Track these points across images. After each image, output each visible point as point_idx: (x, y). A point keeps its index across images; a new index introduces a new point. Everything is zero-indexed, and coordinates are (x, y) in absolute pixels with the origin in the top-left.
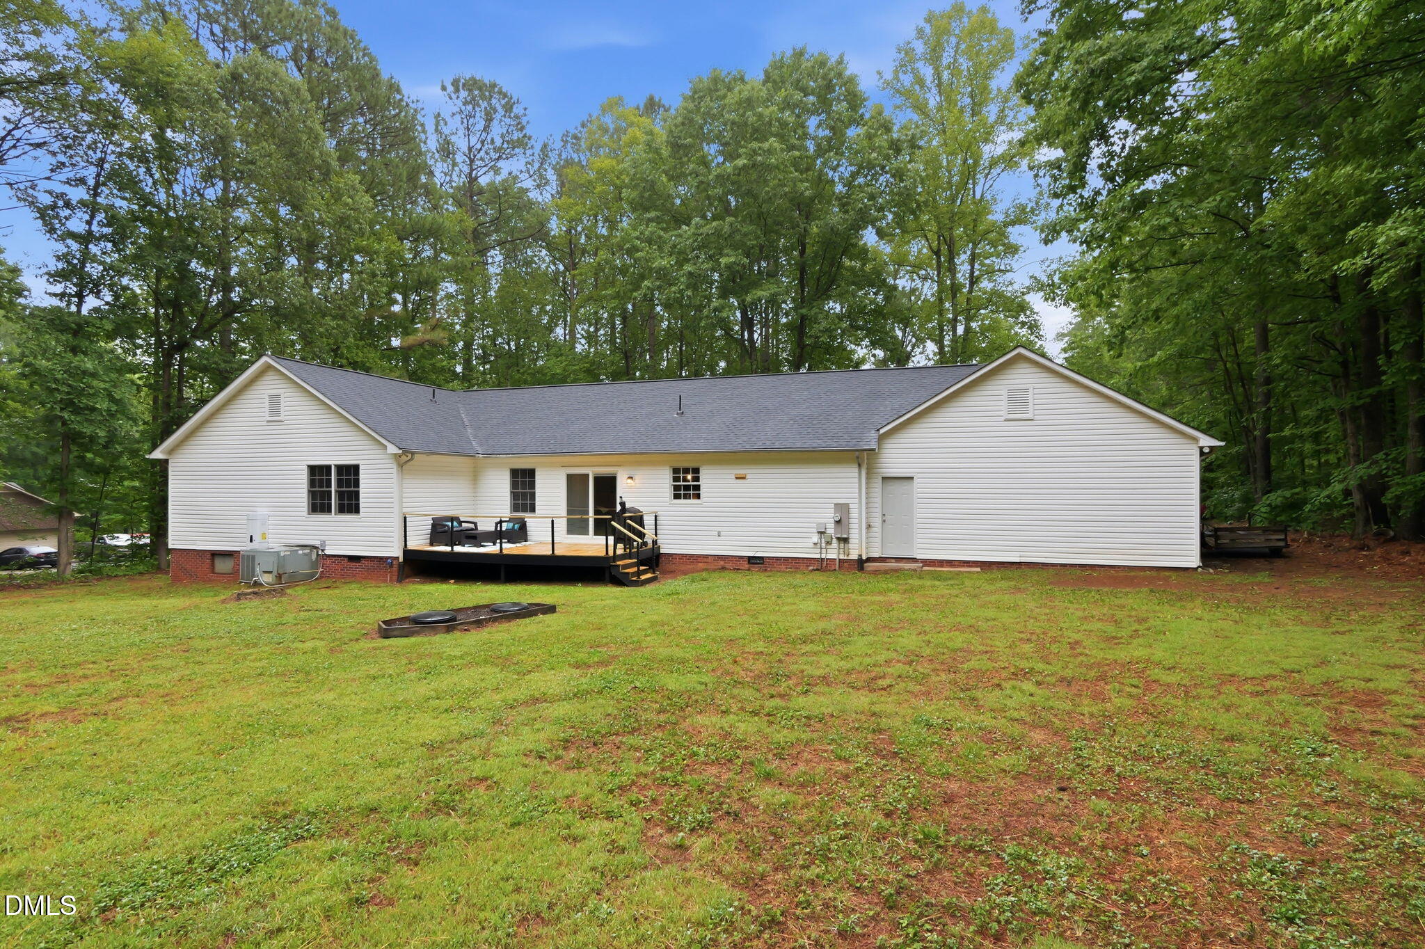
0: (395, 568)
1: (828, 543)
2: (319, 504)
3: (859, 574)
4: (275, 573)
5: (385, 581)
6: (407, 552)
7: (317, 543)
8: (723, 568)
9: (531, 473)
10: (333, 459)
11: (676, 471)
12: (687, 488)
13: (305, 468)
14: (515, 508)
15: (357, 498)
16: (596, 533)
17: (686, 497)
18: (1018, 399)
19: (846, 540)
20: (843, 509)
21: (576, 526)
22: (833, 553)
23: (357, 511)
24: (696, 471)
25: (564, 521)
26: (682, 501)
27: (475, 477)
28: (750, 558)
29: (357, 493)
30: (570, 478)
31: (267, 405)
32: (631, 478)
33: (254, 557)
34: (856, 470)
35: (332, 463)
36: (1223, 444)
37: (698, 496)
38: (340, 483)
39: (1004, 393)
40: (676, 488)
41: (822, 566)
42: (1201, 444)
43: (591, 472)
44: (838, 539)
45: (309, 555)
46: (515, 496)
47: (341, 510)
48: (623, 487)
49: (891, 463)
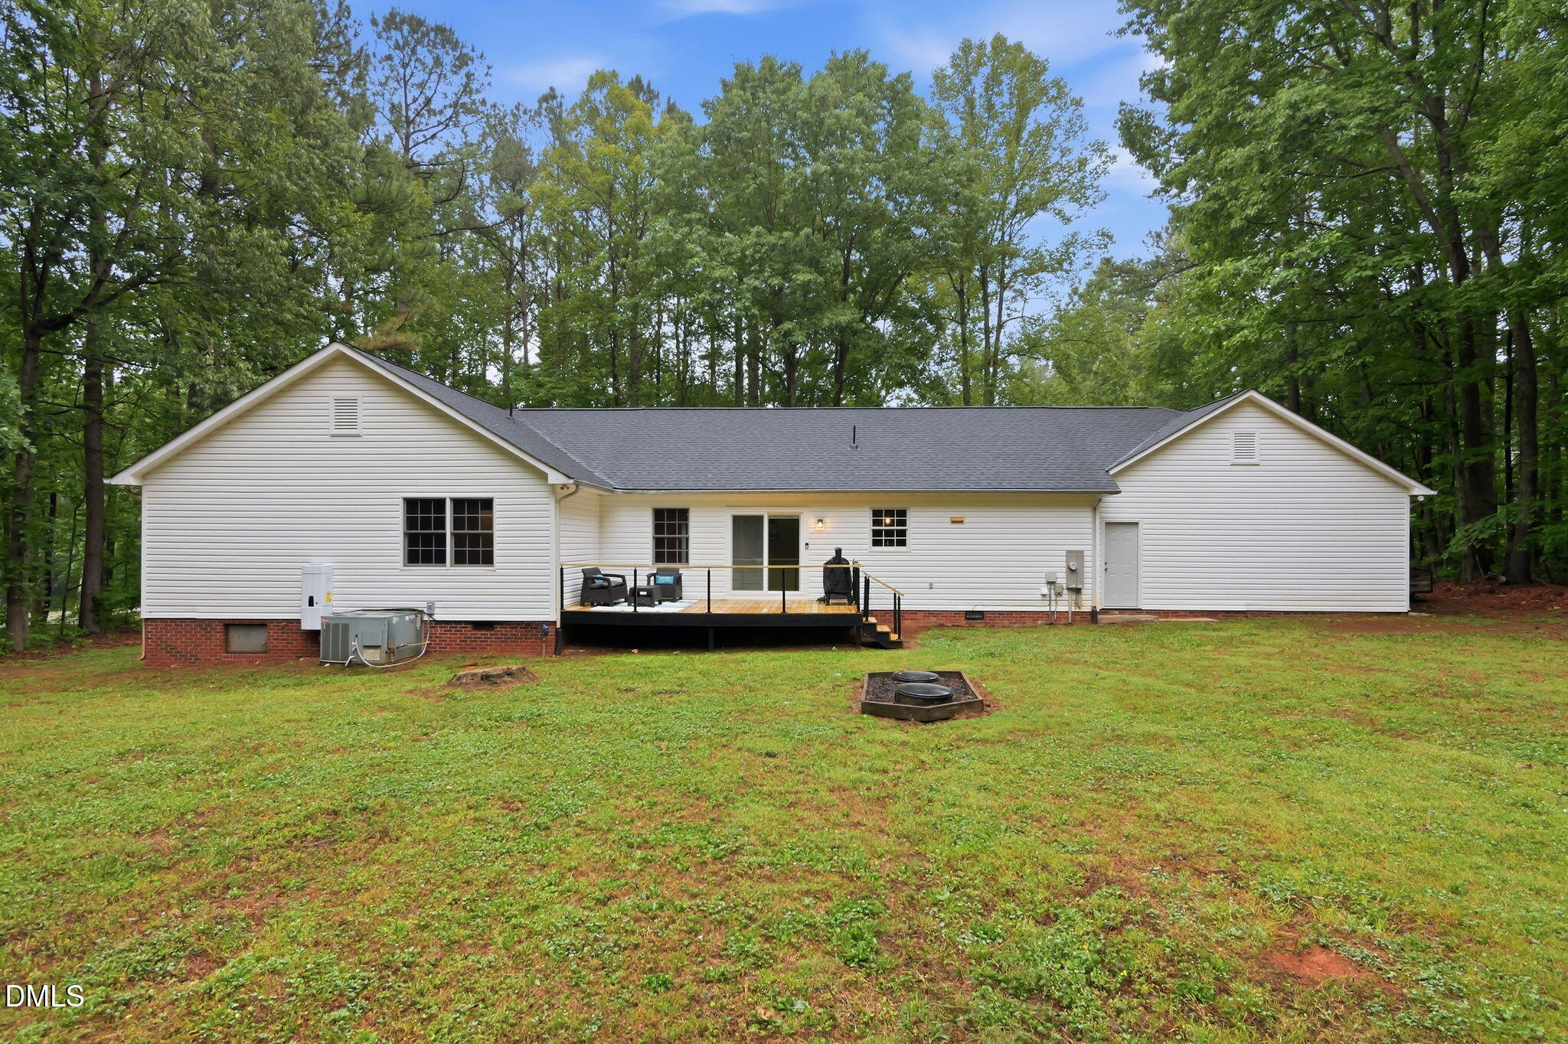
0: (552, 636)
1: (1059, 594)
2: (423, 551)
3: (1092, 627)
4: (385, 648)
5: (540, 654)
6: (564, 615)
7: (422, 605)
8: (941, 626)
9: (683, 514)
10: (448, 489)
11: (877, 513)
12: (889, 533)
13: (401, 503)
14: (659, 557)
15: (491, 545)
16: (771, 588)
17: (891, 543)
18: (1244, 442)
19: (1078, 591)
20: (1078, 555)
21: (744, 580)
22: (1064, 605)
23: (488, 559)
24: (902, 513)
25: (729, 573)
26: (883, 548)
27: (602, 516)
28: (967, 612)
29: (491, 536)
30: (737, 521)
31: (332, 413)
32: (820, 521)
33: (346, 627)
34: (1090, 514)
35: (447, 496)
36: (1435, 493)
37: (902, 543)
38: (458, 523)
39: (1232, 437)
40: (876, 533)
41: (1052, 620)
42: (1415, 492)
43: (766, 513)
44: (1069, 589)
45: (413, 622)
46: (658, 543)
47: (460, 559)
48: (809, 529)
49: (1117, 507)
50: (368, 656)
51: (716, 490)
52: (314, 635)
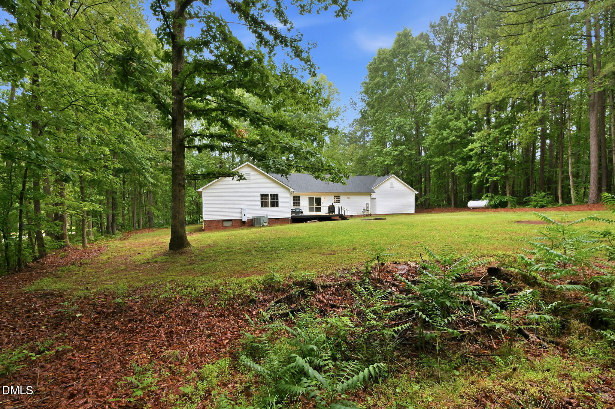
0: (290, 220)
1: (365, 211)
2: (264, 204)
3: (370, 217)
4: (266, 222)
6: (292, 216)
7: (265, 215)
9: (299, 197)
11: (335, 197)
12: (337, 200)
13: (260, 195)
14: (295, 206)
15: (278, 203)
16: (316, 211)
17: (337, 202)
18: (392, 183)
20: (368, 204)
21: (311, 210)
22: (365, 213)
23: (277, 205)
24: (339, 197)
25: (308, 208)
28: (350, 215)
29: (278, 201)
30: (309, 198)
32: (325, 198)
33: (260, 219)
34: (369, 197)
35: (269, 193)
36: (418, 193)
37: (340, 202)
38: (271, 199)
39: (390, 183)
41: (364, 216)
42: (416, 193)
43: (315, 197)
44: (367, 210)
46: (294, 203)
47: (272, 206)
48: (323, 200)
49: (373, 195)
50: (265, 224)
51: (306, 192)
52: (244, 222)
